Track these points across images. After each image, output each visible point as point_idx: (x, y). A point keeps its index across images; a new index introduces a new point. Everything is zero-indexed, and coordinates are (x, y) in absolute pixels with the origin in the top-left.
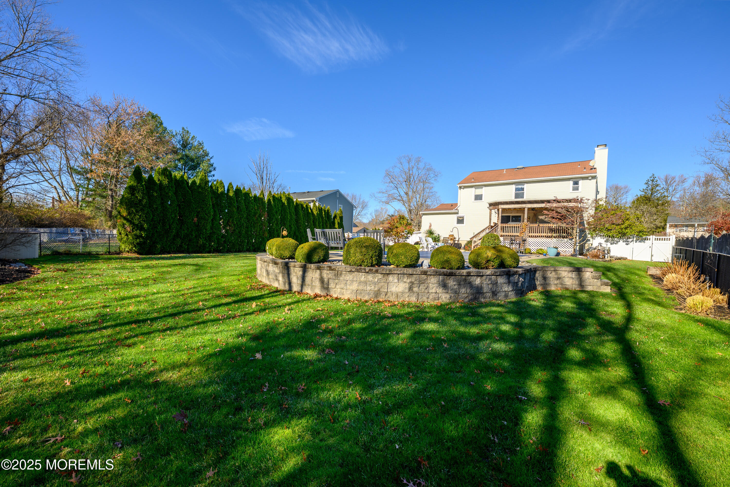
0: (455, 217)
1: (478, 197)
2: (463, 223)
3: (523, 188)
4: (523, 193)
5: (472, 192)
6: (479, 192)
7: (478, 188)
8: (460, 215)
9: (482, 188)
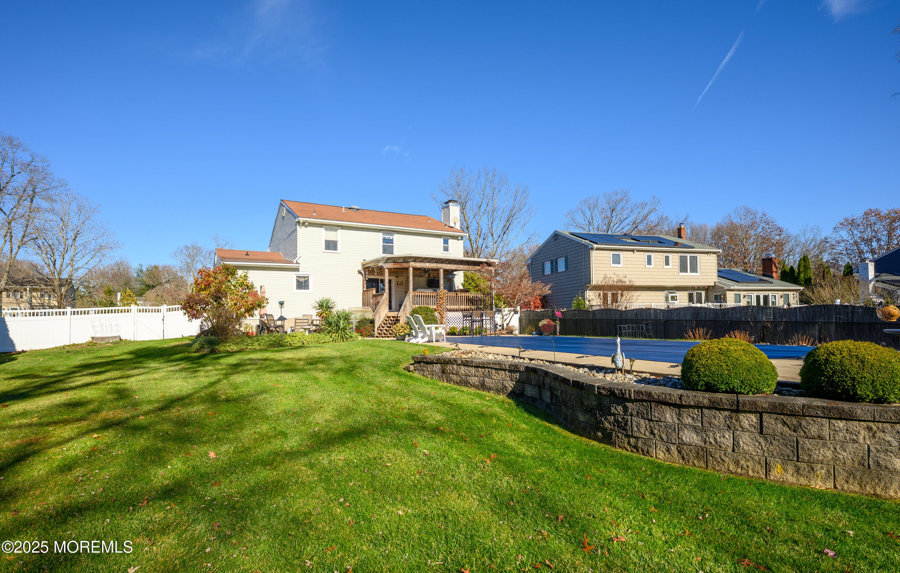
0: (292, 277)
1: (331, 245)
2: (308, 288)
3: (392, 240)
4: (392, 247)
5: (323, 234)
6: (331, 236)
7: (331, 230)
8: (301, 273)
9: (336, 230)
